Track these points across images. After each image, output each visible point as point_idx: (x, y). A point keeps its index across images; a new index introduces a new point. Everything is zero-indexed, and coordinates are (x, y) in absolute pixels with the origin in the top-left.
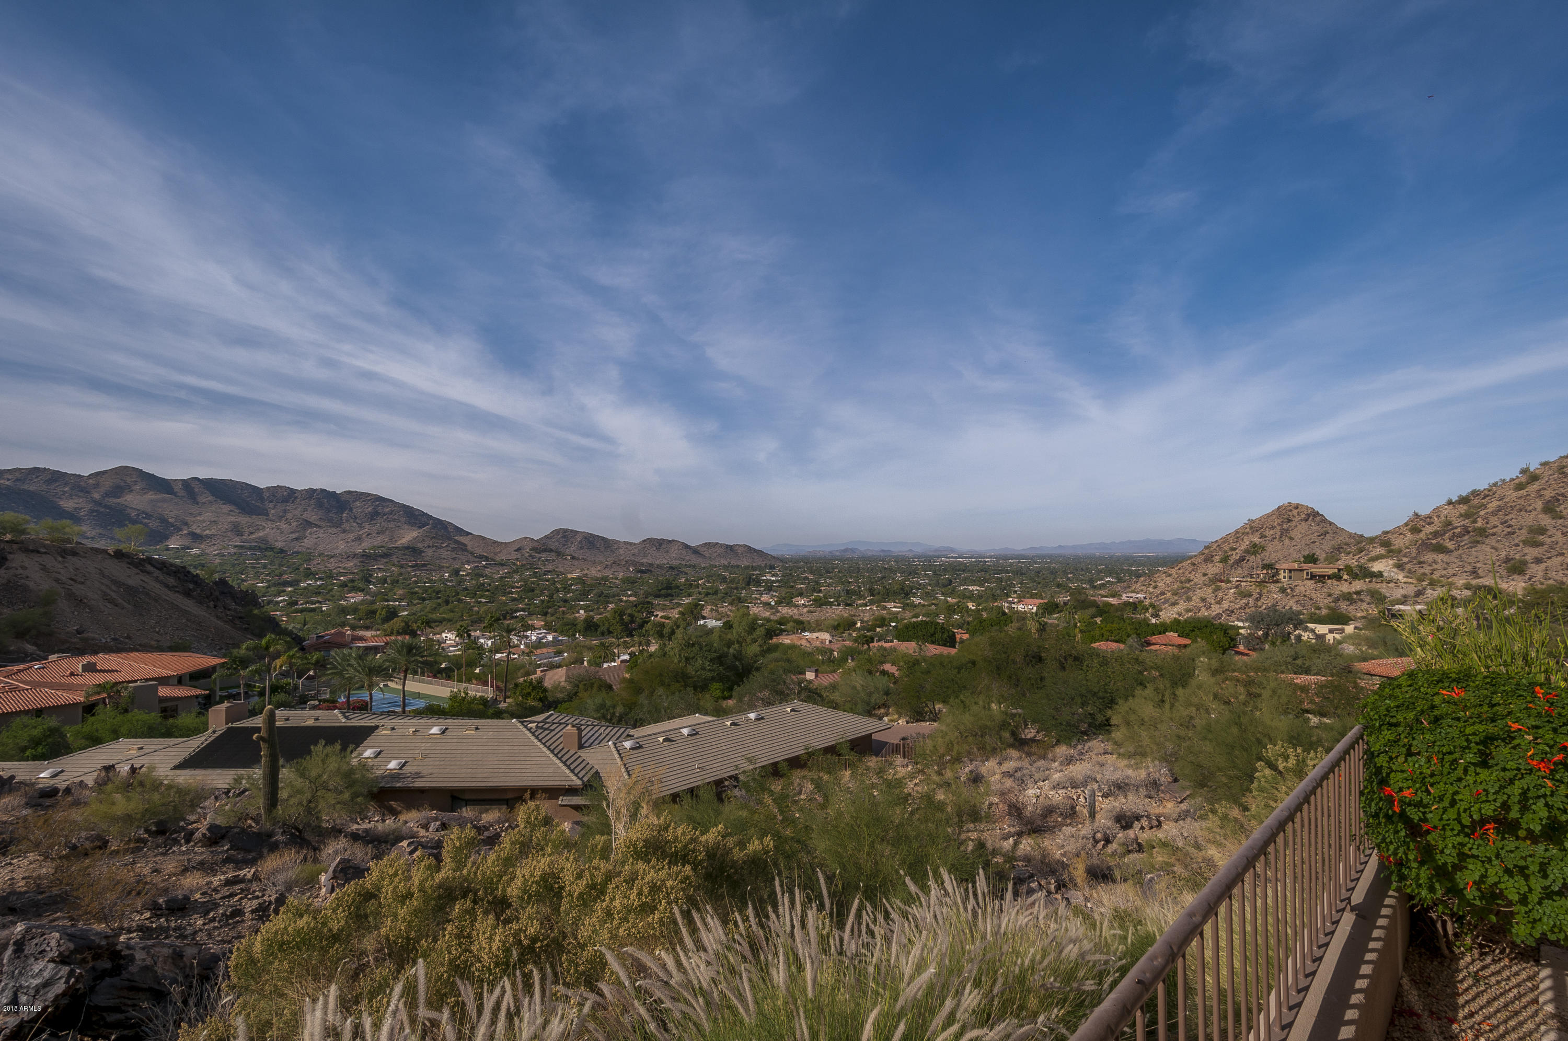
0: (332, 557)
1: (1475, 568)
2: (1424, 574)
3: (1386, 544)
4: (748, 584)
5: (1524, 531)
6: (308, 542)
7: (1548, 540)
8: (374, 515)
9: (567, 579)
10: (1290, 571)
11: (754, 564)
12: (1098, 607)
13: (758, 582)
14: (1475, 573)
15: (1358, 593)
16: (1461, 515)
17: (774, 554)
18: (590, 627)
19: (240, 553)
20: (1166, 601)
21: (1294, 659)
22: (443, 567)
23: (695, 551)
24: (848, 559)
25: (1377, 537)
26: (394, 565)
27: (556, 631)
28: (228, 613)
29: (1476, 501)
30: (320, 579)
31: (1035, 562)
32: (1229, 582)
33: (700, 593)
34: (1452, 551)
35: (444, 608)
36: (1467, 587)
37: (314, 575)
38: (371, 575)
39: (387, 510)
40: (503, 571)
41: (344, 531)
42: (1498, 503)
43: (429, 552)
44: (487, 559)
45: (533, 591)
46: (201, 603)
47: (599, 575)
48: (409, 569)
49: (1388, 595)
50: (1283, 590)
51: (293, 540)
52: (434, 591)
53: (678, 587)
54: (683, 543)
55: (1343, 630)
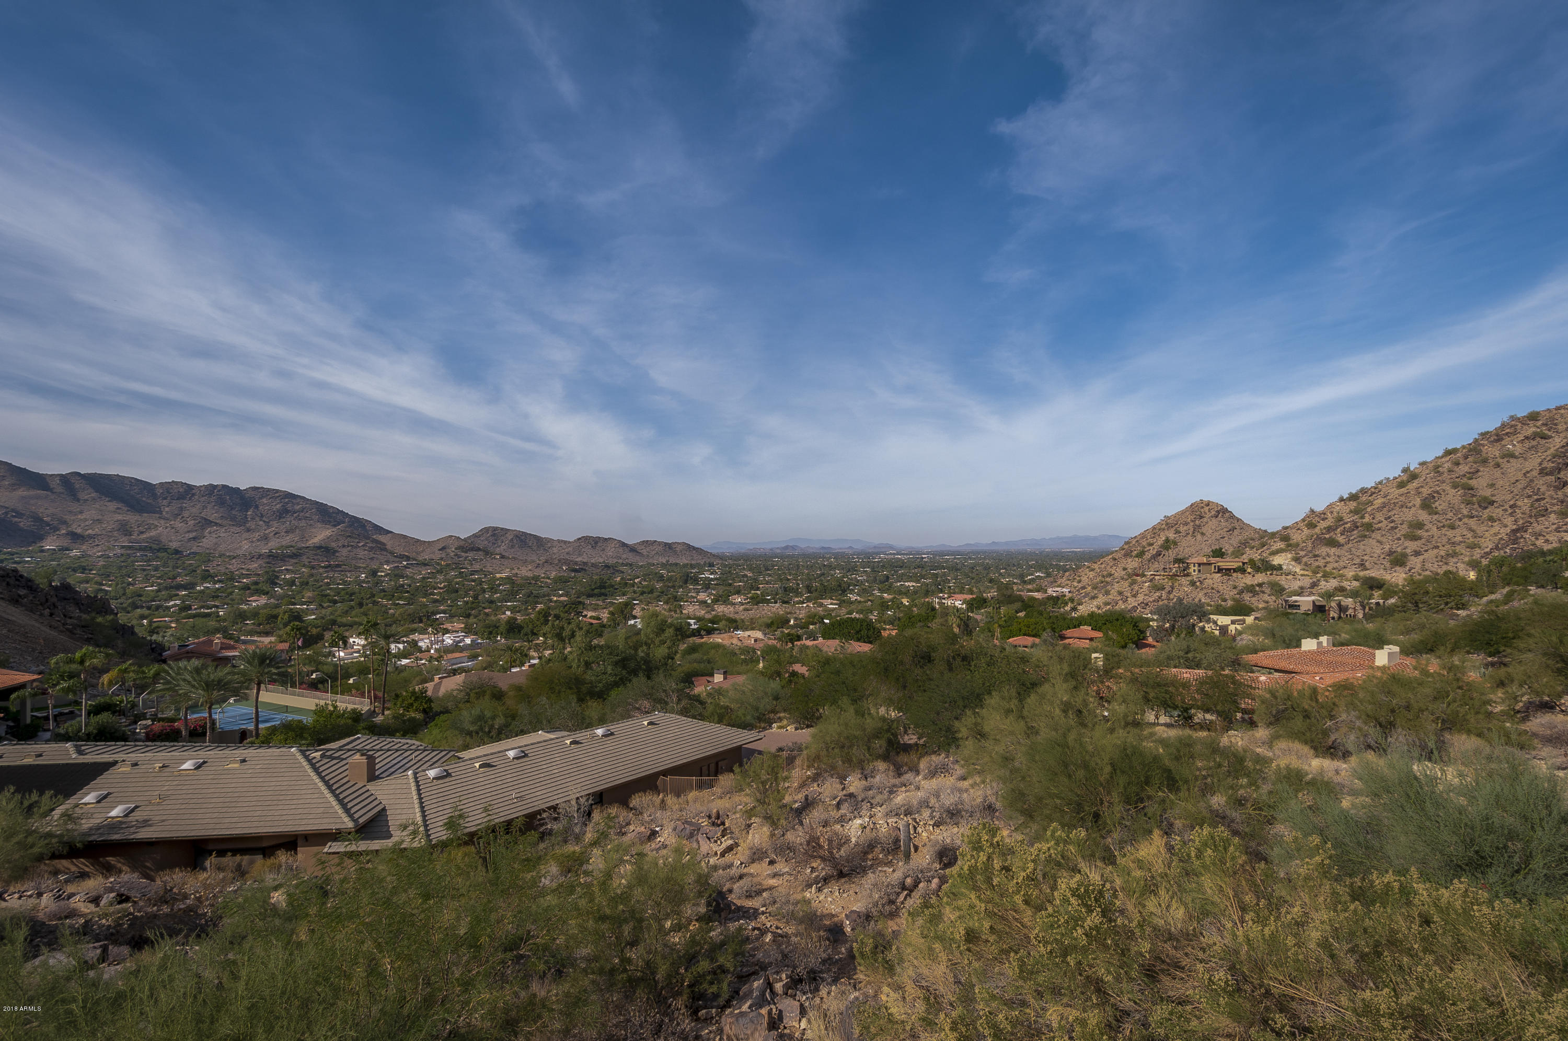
0: (234, 558)
1: (1362, 560)
2: (1319, 567)
3: (1285, 538)
4: (686, 582)
5: (1404, 526)
6: (208, 542)
7: (1425, 534)
8: (282, 514)
9: (495, 579)
10: (1199, 565)
11: (693, 562)
12: (1023, 601)
13: (695, 580)
14: (1362, 566)
15: (1260, 585)
16: (1351, 511)
17: (714, 551)
18: (513, 629)
19: (128, 555)
20: (1087, 595)
21: (1187, 653)
22: (360, 567)
23: (632, 549)
24: (788, 556)
25: (1278, 532)
26: (304, 566)
27: (476, 634)
28: (69, 621)
29: (1364, 498)
30: (220, 581)
31: (970, 558)
32: (1144, 576)
33: (635, 592)
34: (1343, 545)
35: (357, 611)
36: (1356, 578)
37: (213, 577)
38: (277, 577)
39: (297, 507)
40: (425, 571)
41: (248, 530)
42: (1383, 500)
43: (344, 552)
44: (408, 558)
45: (457, 592)
46: (31, 611)
47: (530, 574)
48: (321, 570)
49: (1286, 587)
50: (1193, 583)
51: (190, 540)
52: (347, 593)
53: (612, 586)
54: (620, 541)
55: (1244, 621)
